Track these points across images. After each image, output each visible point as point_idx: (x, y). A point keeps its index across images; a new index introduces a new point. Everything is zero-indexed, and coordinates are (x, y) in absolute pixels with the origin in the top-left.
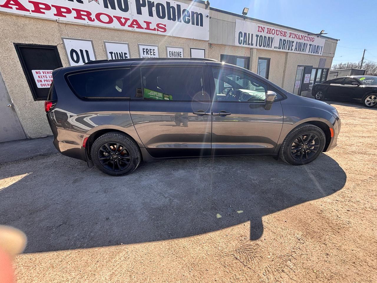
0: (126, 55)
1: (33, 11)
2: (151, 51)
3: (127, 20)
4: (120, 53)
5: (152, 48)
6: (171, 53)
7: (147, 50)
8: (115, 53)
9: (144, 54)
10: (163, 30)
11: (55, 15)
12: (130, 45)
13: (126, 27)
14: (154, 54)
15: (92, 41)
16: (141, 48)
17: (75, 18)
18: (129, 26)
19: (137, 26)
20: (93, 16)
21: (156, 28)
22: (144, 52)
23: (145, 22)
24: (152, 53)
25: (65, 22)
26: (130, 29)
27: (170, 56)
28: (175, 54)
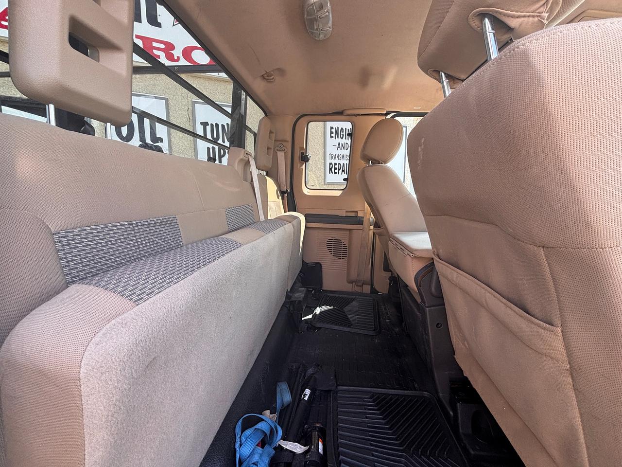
4: (223, 126)
8: (212, 125)
15: (167, 100)
20: (177, 53)
27: (332, 137)
28: (342, 133)
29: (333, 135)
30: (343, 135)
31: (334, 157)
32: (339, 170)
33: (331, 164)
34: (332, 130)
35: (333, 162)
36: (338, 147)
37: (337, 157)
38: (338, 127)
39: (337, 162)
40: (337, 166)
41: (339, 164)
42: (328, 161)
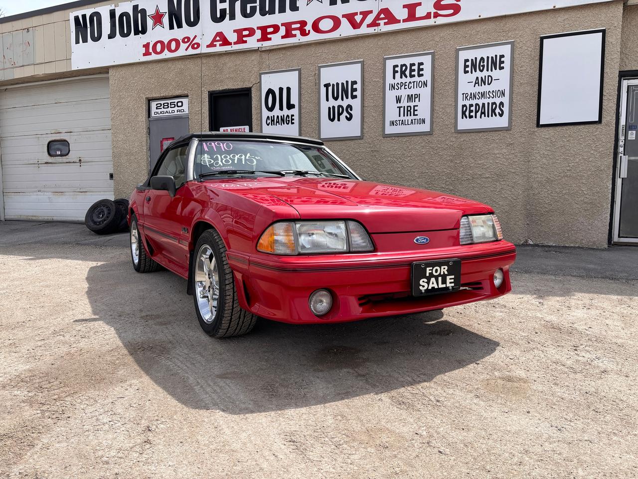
0: (355, 86)
1: (235, 43)
2: (413, 68)
3: (365, 14)
4: (343, 84)
5: (416, 60)
6: (469, 63)
7: (404, 68)
8: (333, 85)
9: (394, 78)
10: (451, 11)
11: (258, 41)
12: (368, 62)
13: (364, 30)
14: (421, 73)
15: (300, 70)
16: (390, 64)
17: (283, 37)
18: (369, 26)
19: (386, 21)
20: (309, 27)
21: (433, 11)
22: (395, 72)
23: (405, 6)
24: (415, 73)
25: (268, 48)
26: (371, 30)
27: (466, 72)
28: (482, 64)
29: (469, 69)
30: (483, 66)
31: (468, 98)
32: (476, 112)
33: (464, 106)
34: (467, 64)
35: (467, 103)
36: (476, 83)
37: (473, 96)
38: (476, 58)
39: (474, 102)
40: (473, 108)
41: (477, 105)
42: (461, 103)
